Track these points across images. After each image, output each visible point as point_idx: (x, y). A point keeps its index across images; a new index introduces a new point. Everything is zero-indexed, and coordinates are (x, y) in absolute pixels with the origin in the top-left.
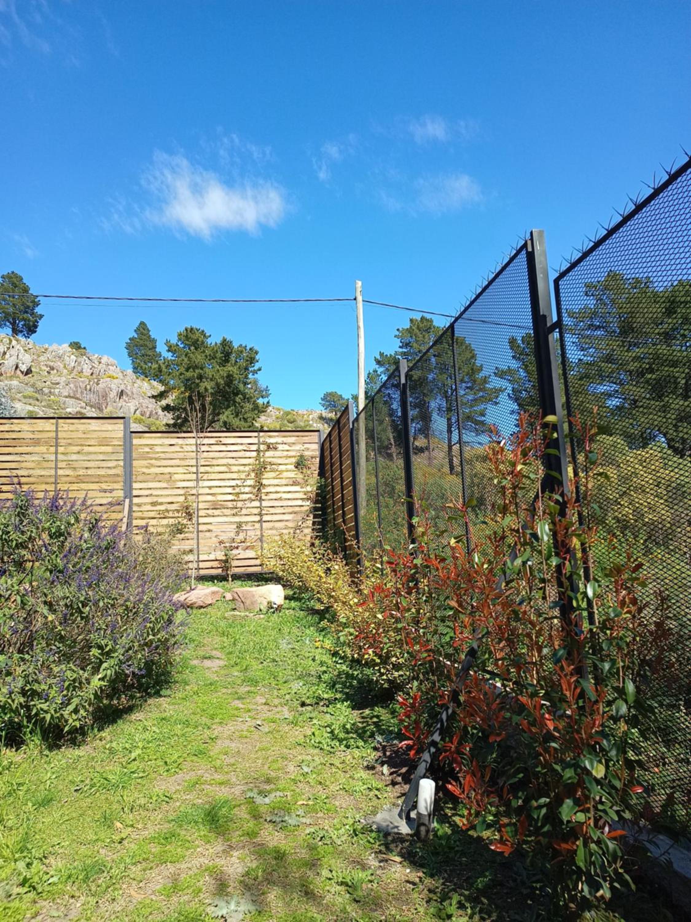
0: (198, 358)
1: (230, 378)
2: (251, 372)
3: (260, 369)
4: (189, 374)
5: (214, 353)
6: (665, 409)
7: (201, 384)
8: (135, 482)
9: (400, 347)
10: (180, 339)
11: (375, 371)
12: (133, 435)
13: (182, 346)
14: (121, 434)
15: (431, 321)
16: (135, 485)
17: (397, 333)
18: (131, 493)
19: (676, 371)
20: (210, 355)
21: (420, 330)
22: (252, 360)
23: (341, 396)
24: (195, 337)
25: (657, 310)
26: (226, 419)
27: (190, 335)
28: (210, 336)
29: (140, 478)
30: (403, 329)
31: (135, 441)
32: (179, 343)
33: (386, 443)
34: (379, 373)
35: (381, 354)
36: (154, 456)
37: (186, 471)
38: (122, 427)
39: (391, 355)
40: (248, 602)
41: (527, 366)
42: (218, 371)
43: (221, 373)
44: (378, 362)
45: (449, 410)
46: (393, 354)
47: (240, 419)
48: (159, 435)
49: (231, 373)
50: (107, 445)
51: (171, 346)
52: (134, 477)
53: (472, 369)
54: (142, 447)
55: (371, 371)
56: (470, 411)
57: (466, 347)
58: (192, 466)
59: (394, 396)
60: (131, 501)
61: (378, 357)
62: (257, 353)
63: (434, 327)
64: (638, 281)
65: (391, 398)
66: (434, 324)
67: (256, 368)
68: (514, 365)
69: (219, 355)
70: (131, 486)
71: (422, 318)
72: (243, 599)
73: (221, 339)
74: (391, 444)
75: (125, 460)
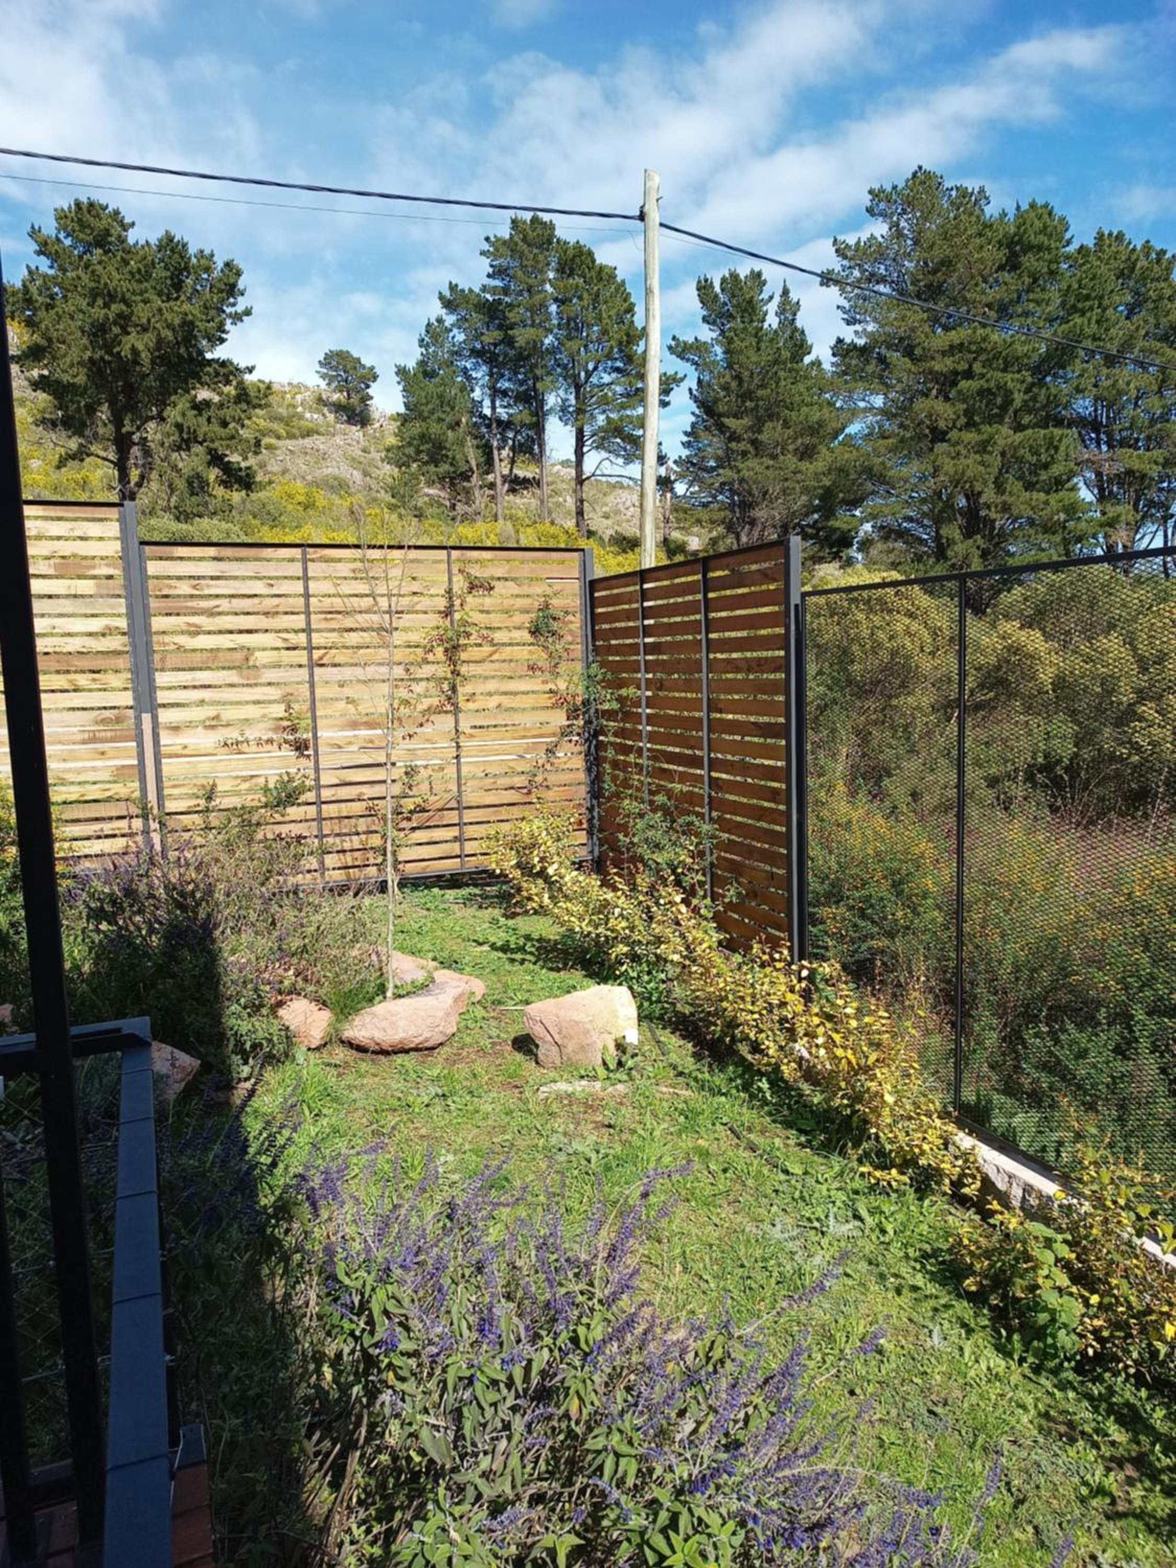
0: (115, 279)
1: (188, 326)
2: (230, 316)
3: (248, 312)
4: (98, 313)
5: (146, 266)
6: (983, 447)
7: (125, 339)
8: (162, 670)
9: (489, 276)
10: (62, 228)
11: (440, 321)
12: (148, 549)
13: (68, 242)
14: (114, 548)
15: (551, 227)
16: (162, 679)
17: (486, 246)
18: (152, 698)
19: (1009, 379)
20: (139, 271)
21: (529, 245)
22: (231, 290)
23: (358, 360)
24: (100, 225)
25: (994, 255)
26: (179, 419)
27: (88, 218)
28: (133, 224)
29: (171, 661)
30: (498, 239)
31: (153, 568)
32: (62, 235)
33: (463, 468)
34: (447, 324)
35: (453, 288)
36: (204, 604)
37: (280, 644)
38: (113, 529)
39: (471, 290)
40: (571, 1047)
41: (730, 341)
42: (160, 310)
43: (168, 316)
44: (448, 304)
45: (580, 411)
46: (477, 290)
47: (209, 420)
48: (211, 551)
49: (190, 317)
50: (79, 577)
51: (46, 244)
52: (157, 657)
53: (628, 335)
54: (173, 582)
55: (433, 320)
56: (621, 419)
57: (617, 290)
58: (296, 632)
59: (474, 375)
60: (155, 719)
61: (447, 293)
62: (239, 274)
63: (558, 241)
64: (963, 193)
65: (469, 378)
66: (558, 233)
67: (240, 308)
68: (707, 334)
69: (159, 272)
70: (151, 681)
71: (535, 220)
72: (557, 1037)
73: (160, 233)
74: (471, 470)
75: (130, 615)
